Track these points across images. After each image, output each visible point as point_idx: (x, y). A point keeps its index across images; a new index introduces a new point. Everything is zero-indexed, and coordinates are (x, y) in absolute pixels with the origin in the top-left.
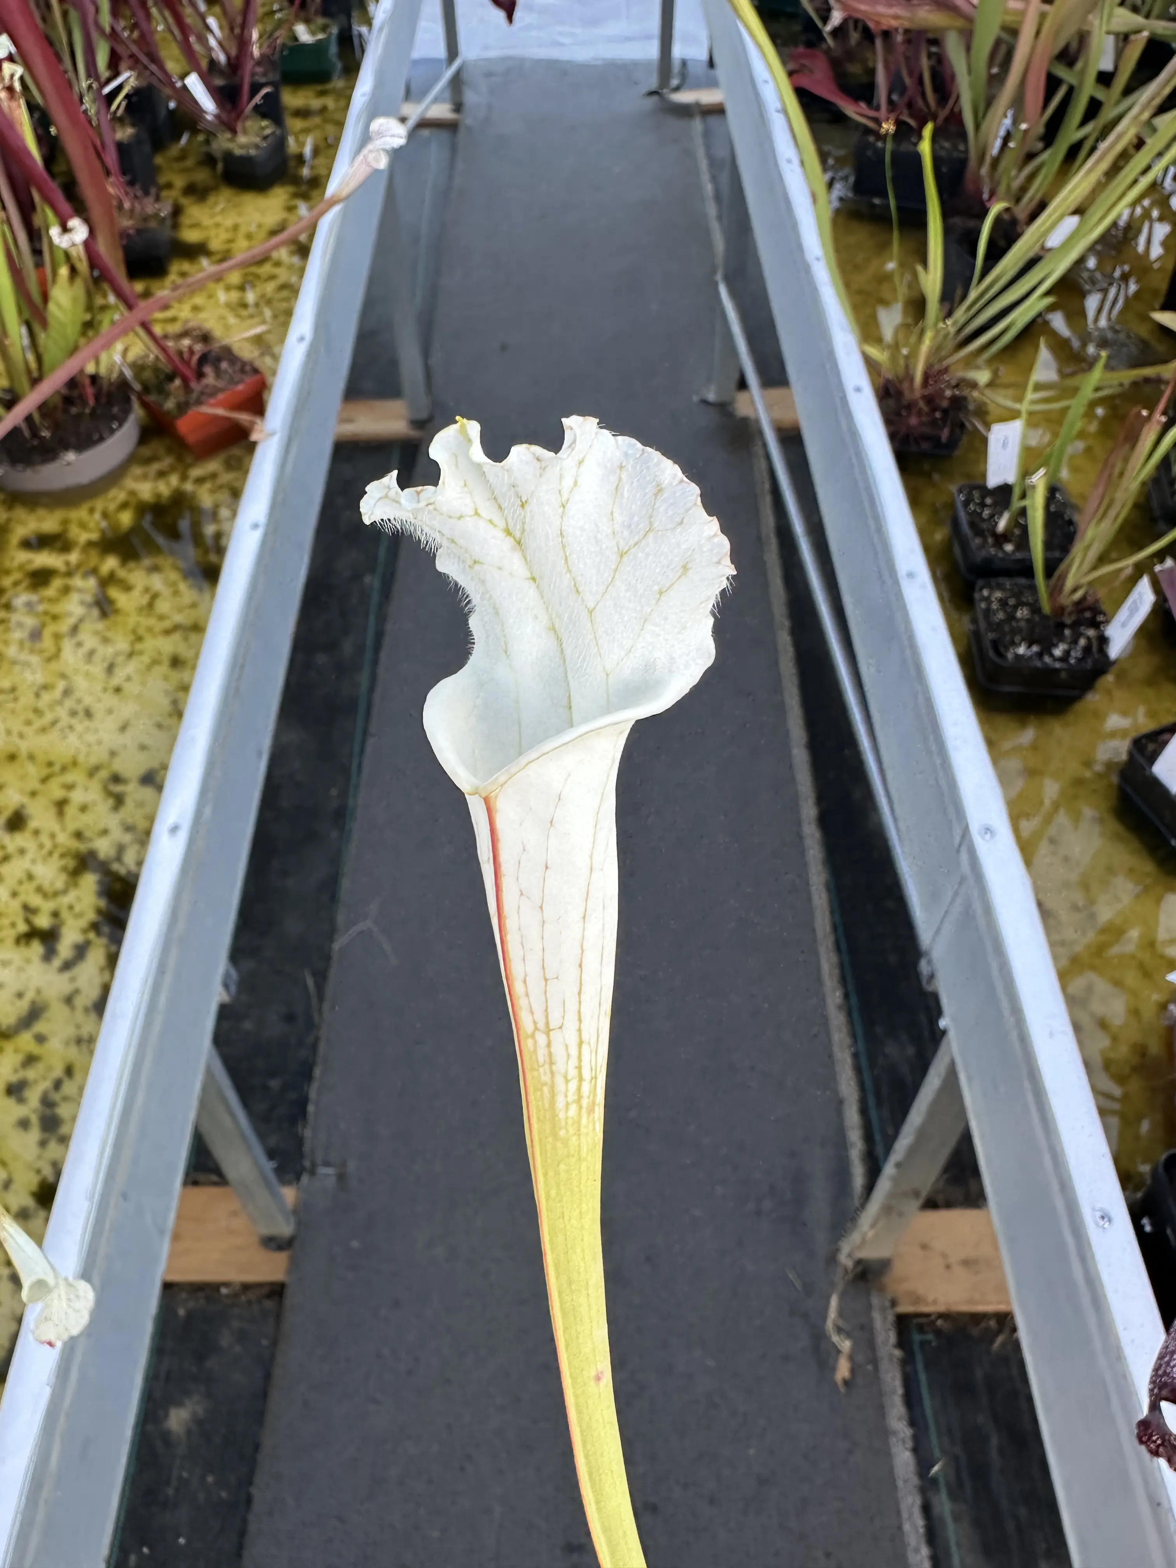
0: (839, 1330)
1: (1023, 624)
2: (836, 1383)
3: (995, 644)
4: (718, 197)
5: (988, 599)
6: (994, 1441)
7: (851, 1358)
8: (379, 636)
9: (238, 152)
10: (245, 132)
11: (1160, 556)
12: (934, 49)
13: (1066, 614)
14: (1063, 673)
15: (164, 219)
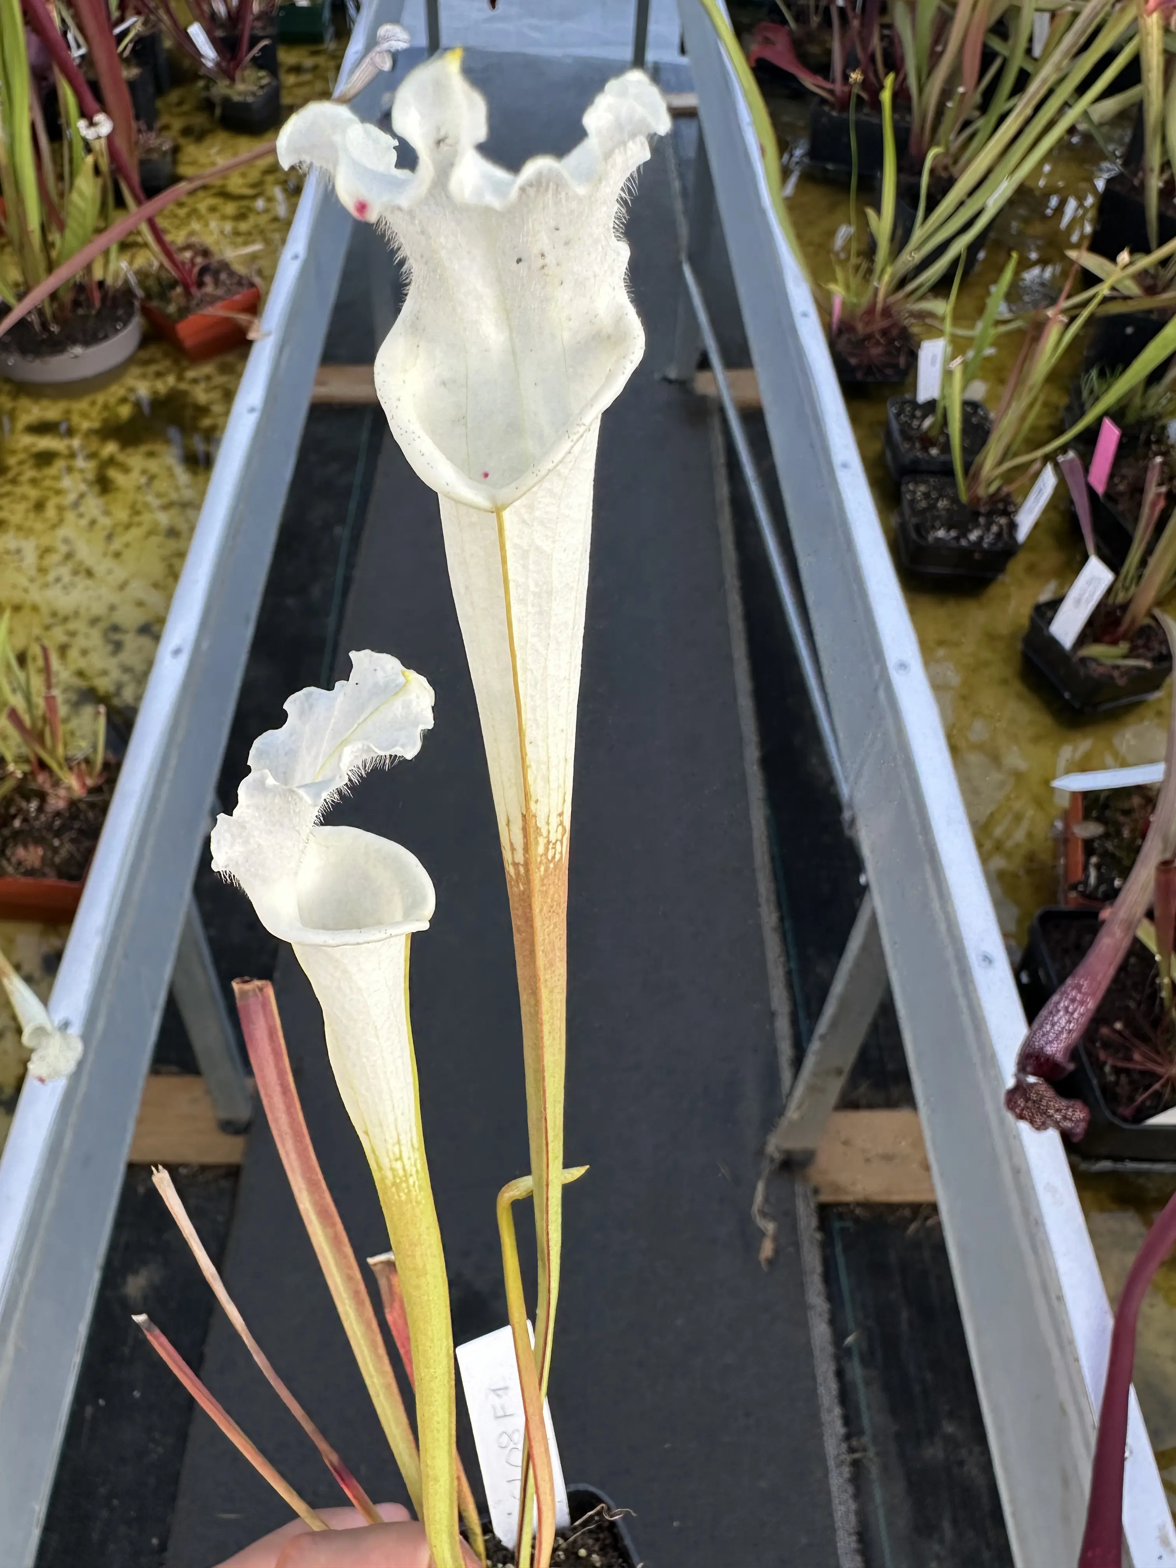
0: (764, 1214)
1: (943, 513)
2: (759, 1263)
3: (918, 528)
4: (684, 193)
5: (914, 492)
6: (904, 1315)
7: (776, 1239)
8: (348, 581)
9: (236, 98)
10: (243, 80)
11: (1064, 449)
12: (886, 32)
13: (981, 503)
14: (977, 556)
15: (165, 153)
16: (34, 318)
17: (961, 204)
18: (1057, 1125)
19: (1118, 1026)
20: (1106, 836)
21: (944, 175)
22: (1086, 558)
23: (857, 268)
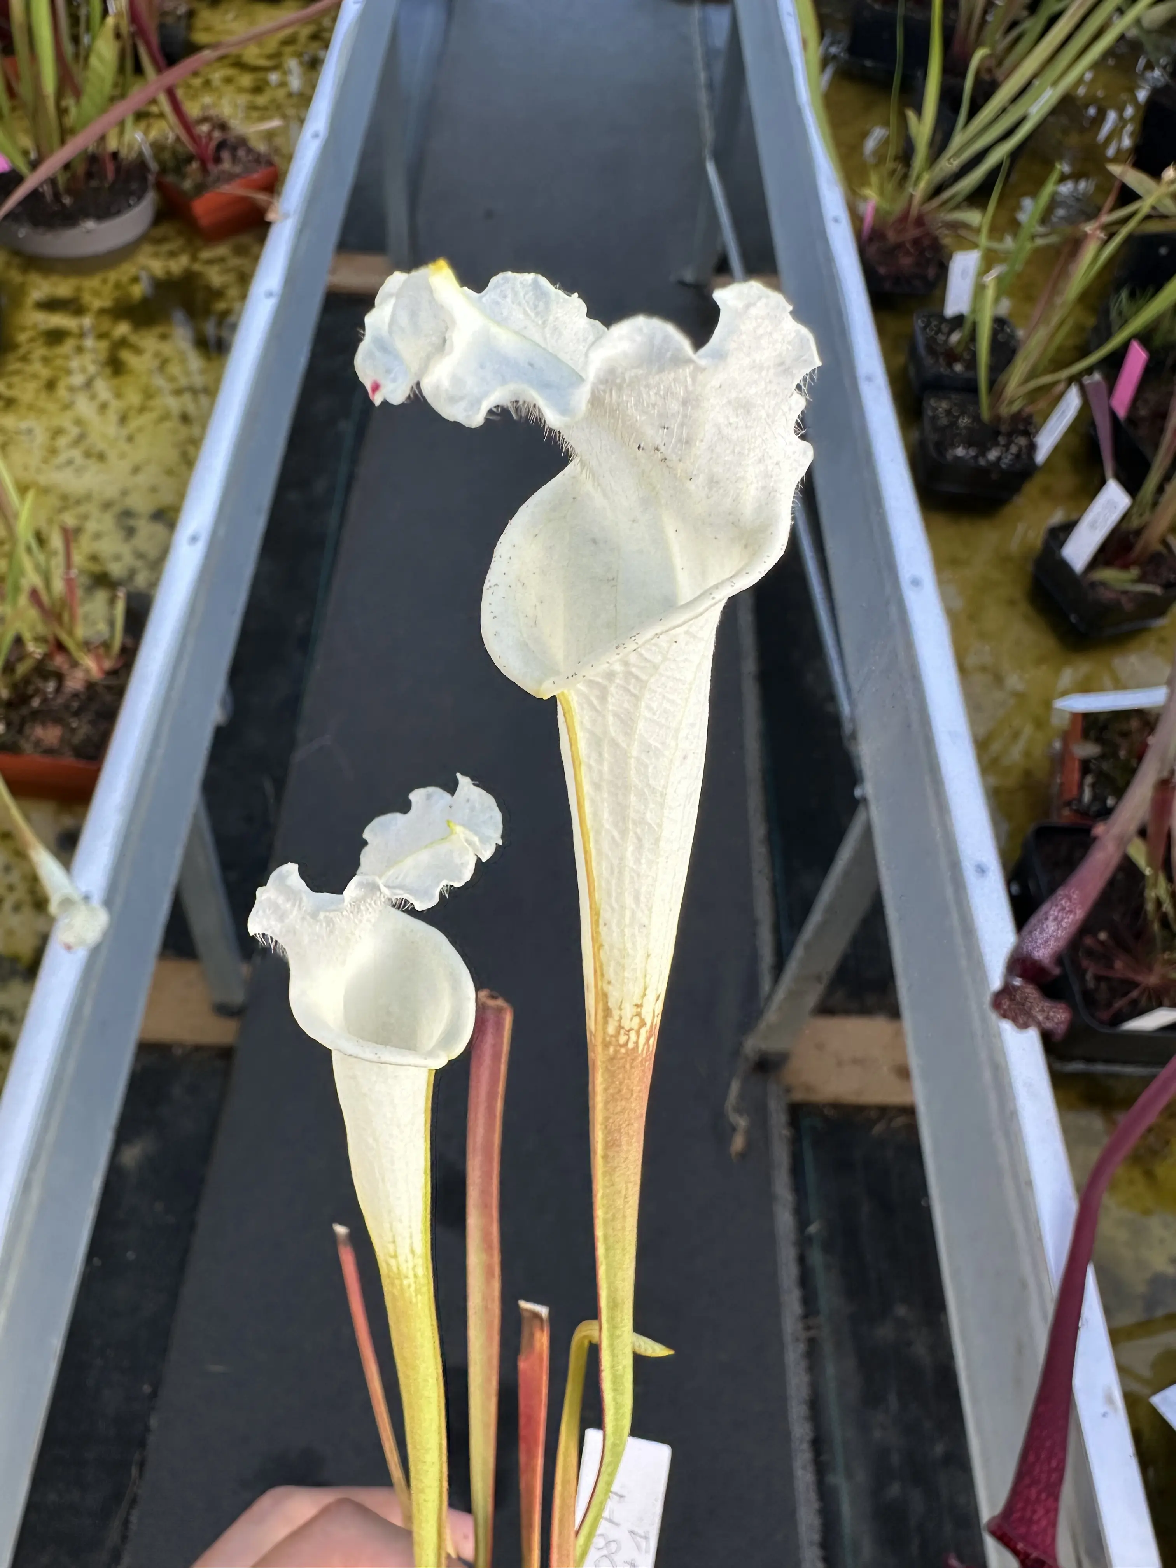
0: (739, 1111)
1: (964, 431)
2: (730, 1155)
3: (938, 445)
4: (710, 86)
5: (936, 409)
7: (748, 1133)
8: (351, 478)
11: (1089, 371)
13: (1003, 422)
14: (994, 476)
15: (179, 18)
16: (47, 189)
17: (1004, 110)
18: (1039, 1025)
19: (1103, 936)
20: (1103, 757)
21: (986, 77)
22: (1103, 482)
23: (893, 172)
